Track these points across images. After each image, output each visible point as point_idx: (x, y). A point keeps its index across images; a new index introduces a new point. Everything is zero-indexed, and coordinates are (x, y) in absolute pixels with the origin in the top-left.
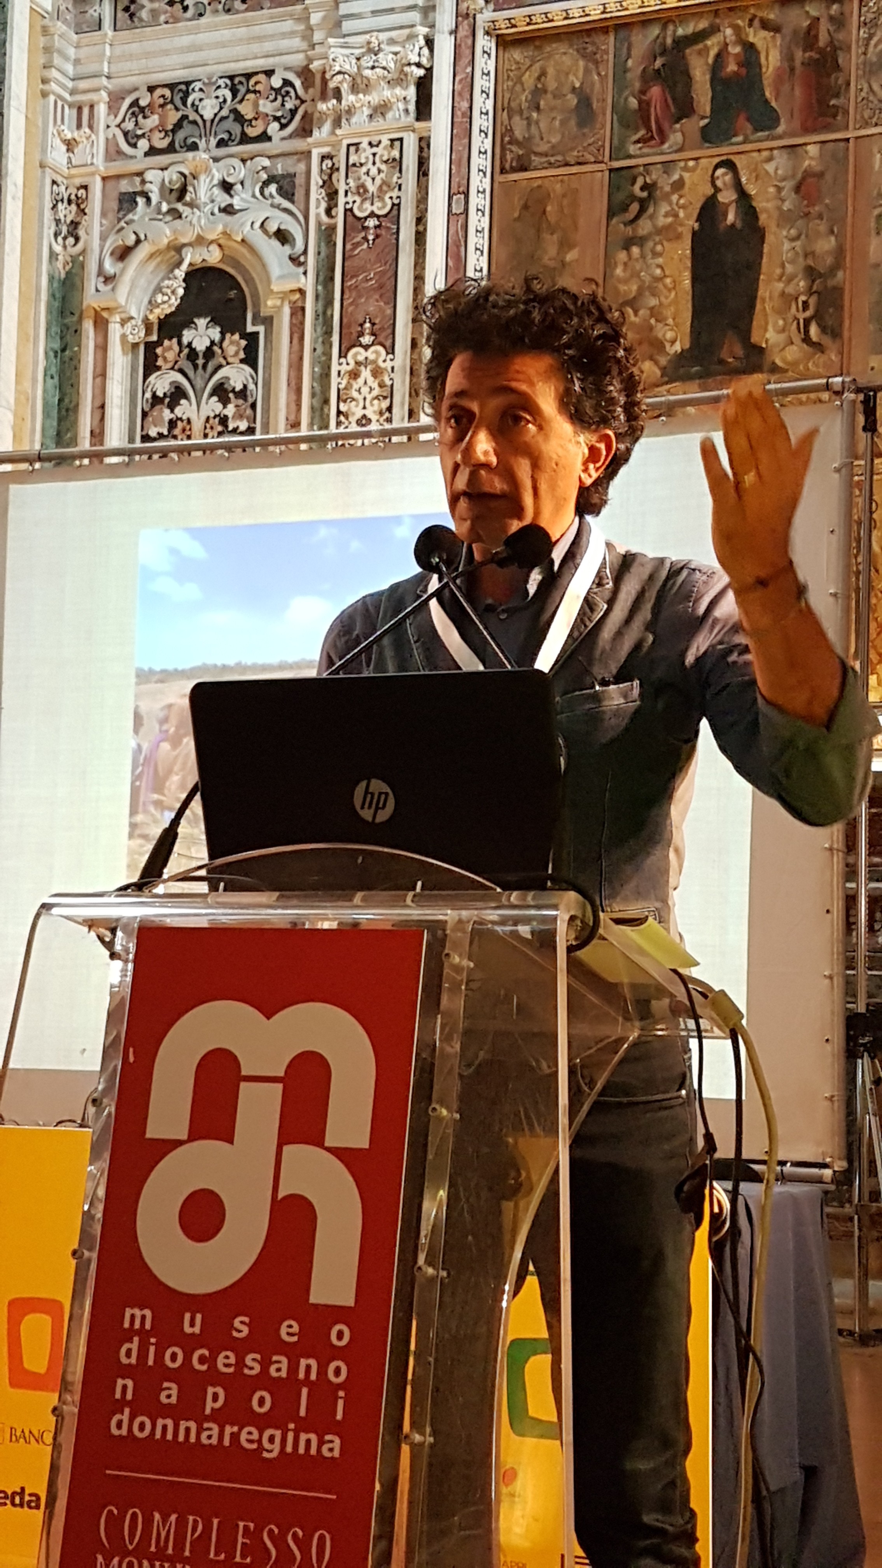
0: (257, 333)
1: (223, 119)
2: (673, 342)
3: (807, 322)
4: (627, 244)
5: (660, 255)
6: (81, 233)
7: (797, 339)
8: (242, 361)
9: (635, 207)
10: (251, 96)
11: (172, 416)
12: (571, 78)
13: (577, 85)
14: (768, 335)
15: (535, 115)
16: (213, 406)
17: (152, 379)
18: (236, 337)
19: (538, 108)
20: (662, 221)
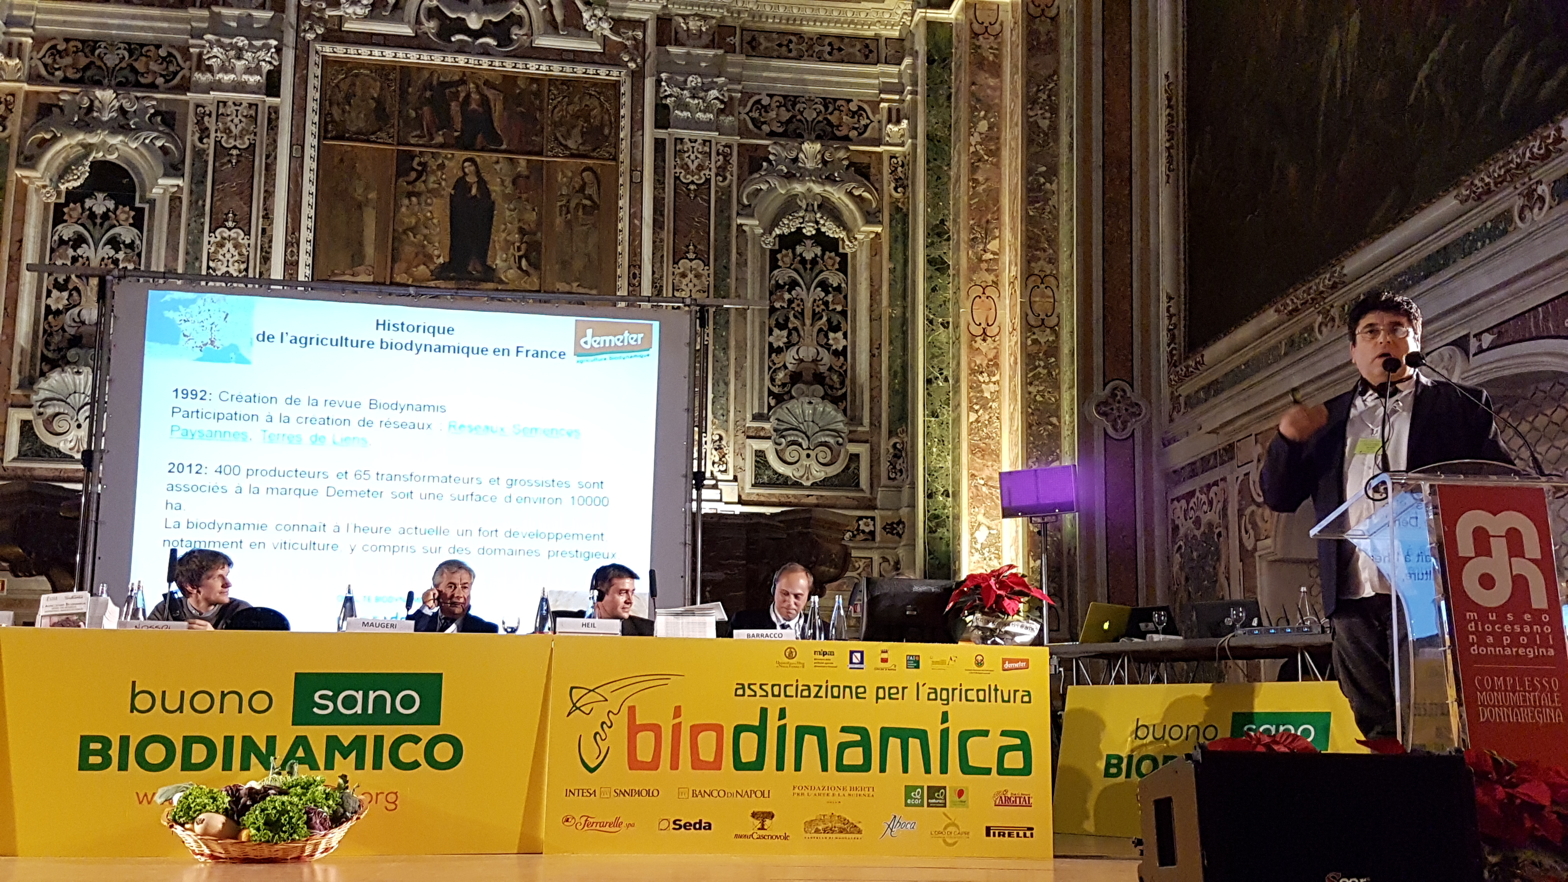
0: (143, 209)
1: (121, 69)
2: (439, 257)
3: (520, 258)
4: (409, 195)
5: (430, 205)
6: (8, 124)
7: (515, 266)
8: (131, 225)
9: (413, 175)
10: (144, 59)
11: (74, 254)
12: (371, 90)
13: (376, 95)
14: (498, 262)
15: (347, 107)
16: (109, 251)
17: (60, 227)
18: (127, 209)
19: (350, 105)
20: (431, 186)
